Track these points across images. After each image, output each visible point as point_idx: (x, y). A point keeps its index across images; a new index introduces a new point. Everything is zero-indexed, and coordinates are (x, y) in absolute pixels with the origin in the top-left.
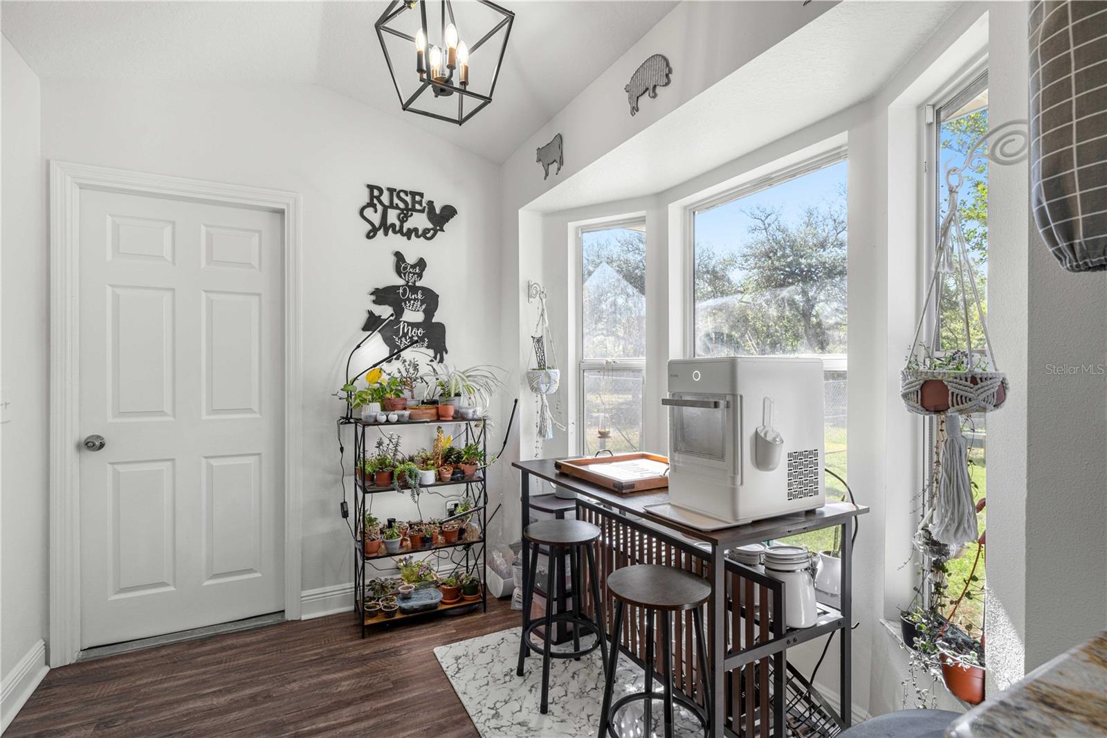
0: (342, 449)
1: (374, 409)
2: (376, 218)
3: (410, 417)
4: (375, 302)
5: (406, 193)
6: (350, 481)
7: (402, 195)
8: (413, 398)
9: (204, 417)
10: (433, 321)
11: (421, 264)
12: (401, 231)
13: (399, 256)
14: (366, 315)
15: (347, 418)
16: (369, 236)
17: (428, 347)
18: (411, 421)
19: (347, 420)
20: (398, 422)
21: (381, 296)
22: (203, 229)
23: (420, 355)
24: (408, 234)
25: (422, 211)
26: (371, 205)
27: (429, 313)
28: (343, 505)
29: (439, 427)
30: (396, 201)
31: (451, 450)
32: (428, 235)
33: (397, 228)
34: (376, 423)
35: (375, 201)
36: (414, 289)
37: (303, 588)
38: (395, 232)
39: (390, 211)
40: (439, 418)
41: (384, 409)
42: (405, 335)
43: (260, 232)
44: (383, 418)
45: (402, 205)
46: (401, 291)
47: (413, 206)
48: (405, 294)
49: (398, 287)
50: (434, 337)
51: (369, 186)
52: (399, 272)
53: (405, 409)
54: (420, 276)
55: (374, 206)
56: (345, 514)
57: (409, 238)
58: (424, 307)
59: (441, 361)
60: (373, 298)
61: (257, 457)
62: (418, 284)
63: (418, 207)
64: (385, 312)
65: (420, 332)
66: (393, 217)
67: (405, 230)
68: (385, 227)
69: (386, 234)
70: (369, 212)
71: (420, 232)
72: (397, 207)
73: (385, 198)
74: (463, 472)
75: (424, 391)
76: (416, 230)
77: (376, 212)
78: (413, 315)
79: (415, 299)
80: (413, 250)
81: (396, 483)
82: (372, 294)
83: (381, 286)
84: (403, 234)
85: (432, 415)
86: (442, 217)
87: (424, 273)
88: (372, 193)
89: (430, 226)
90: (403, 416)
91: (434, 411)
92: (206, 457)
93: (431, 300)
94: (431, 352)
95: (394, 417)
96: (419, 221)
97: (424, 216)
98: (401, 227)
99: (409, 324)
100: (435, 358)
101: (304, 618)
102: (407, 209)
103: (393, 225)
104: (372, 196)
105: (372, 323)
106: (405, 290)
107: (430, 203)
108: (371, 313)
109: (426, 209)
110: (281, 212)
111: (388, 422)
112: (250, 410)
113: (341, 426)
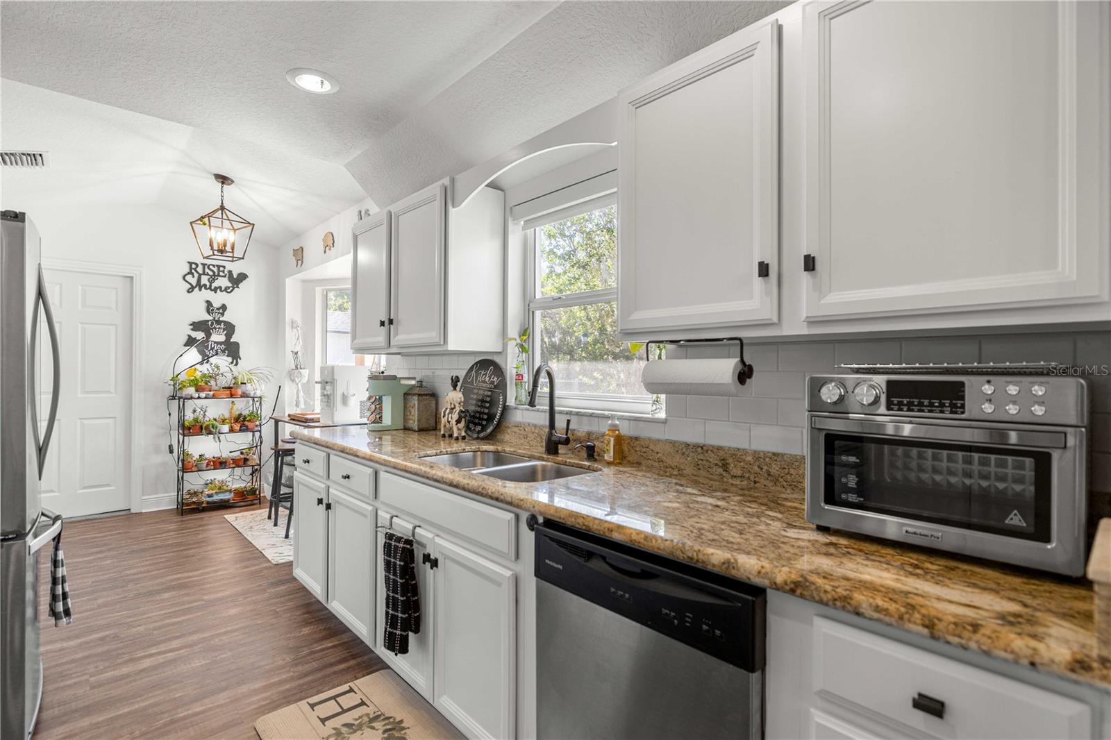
0: (170, 414)
1: (191, 391)
2: (194, 281)
3: (213, 395)
4: (192, 329)
5: (214, 266)
6: (175, 434)
7: (211, 267)
8: (216, 385)
9: (79, 395)
10: (231, 340)
11: (224, 307)
12: (210, 288)
13: (209, 303)
14: (188, 337)
15: (173, 396)
16: (188, 292)
17: (227, 356)
18: (214, 397)
19: (173, 397)
20: (206, 398)
21: (196, 326)
22: (80, 287)
23: (222, 361)
24: (215, 290)
25: (225, 276)
26: (190, 273)
27: (229, 336)
28: (170, 447)
29: (233, 402)
30: (207, 270)
31: (240, 415)
32: (228, 291)
33: (208, 287)
34: (192, 398)
35: (193, 271)
36: (219, 322)
37: (143, 495)
38: (206, 289)
39: (202, 276)
40: (232, 396)
41: (197, 391)
42: (212, 349)
43: (117, 289)
44: (197, 396)
45: (211, 273)
46: (210, 323)
47: (219, 273)
48: (212, 325)
49: (208, 321)
50: (233, 351)
51: (189, 262)
52: (208, 312)
53: (210, 391)
54: (223, 314)
55: (193, 274)
56: (171, 452)
57: (216, 292)
58: (225, 332)
59: (236, 364)
60: (191, 327)
61: (113, 419)
62: (221, 319)
63: (221, 274)
64: (200, 335)
65: (223, 347)
66: (205, 280)
67: (213, 288)
68: (199, 285)
69: (200, 290)
70: (189, 278)
71: (223, 289)
72: (208, 274)
73: (200, 269)
74: (247, 426)
75: (224, 381)
76: (220, 288)
77: (194, 277)
78: (219, 337)
79: (219, 328)
80: (218, 299)
81: (204, 431)
82: (191, 325)
83: (196, 321)
84: (212, 290)
85: (228, 394)
86: (237, 280)
87: (225, 313)
88: (191, 266)
89: (230, 285)
90: (208, 394)
91: (229, 392)
92: (80, 419)
93: (230, 329)
94: (230, 359)
95: (203, 395)
96: (223, 282)
97: (226, 279)
98: (211, 286)
99: (215, 342)
100: (232, 363)
101: (143, 511)
102: (214, 275)
103: (205, 285)
104: (191, 268)
105: (190, 342)
106: (212, 323)
107: (230, 272)
108: (189, 336)
109: (227, 276)
110: (132, 278)
111: (199, 398)
112: (109, 392)
113: (170, 401)
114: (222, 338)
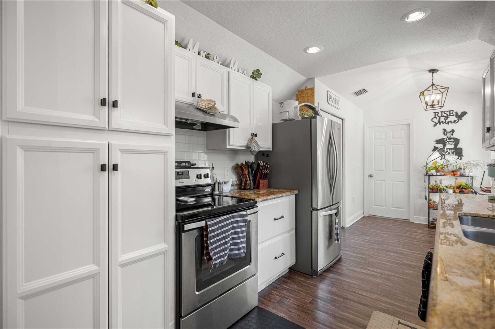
0: (425, 182)
1: (434, 172)
2: (436, 121)
3: (444, 174)
4: (436, 143)
5: (447, 111)
6: (427, 191)
7: (446, 112)
8: (448, 169)
9: (391, 172)
10: (458, 147)
11: (453, 131)
12: (445, 122)
13: (445, 130)
14: (434, 147)
15: (426, 174)
16: (434, 126)
17: (455, 155)
18: (444, 175)
19: (427, 174)
20: (440, 175)
21: (438, 142)
22: (391, 131)
24: (448, 123)
25: (453, 115)
26: (435, 117)
27: (456, 145)
28: (426, 196)
29: (456, 178)
30: (443, 114)
31: (460, 185)
32: (455, 122)
33: (444, 122)
34: (433, 175)
35: (436, 116)
36: (450, 139)
37: (414, 215)
38: (443, 123)
39: (441, 118)
40: (454, 175)
41: (437, 172)
42: (447, 152)
43: (404, 130)
44: (435, 174)
45: (446, 115)
46: (445, 139)
47: (450, 114)
49: (444, 139)
50: (459, 152)
51: (434, 113)
52: (444, 134)
53: (443, 172)
54: (452, 134)
55: (436, 117)
56: (426, 199)
57: (448, 124)
58: (454, 143)
59: (461, 159)
60: (436, 142)
61: (403, 182)
62: (451, 137)
63: (451, 114)
64: (440, 146)
65: (453, 151)
66: (442, 119)
67: (447, 122)
68: (440, 122)
69: (440, 124)
70: (434, 120)
71: (452, 122)
72: (444, 116)
73: (440, 115)
74: (464, 192)
75: (451, 168)
76: (451, 121)
77: (437, 119)
79: (450, 142)
80: (449, 128)
81: (438, 191)
82: (435, 141)
83: (438, 139)
84: (446, 123)
85: (452, 174)
86: (460, 116)
87: (454, 134)
88: (435, 114)
89: (457, 119)
90: (441, 174)
91: (452, 173)
92: (392, 181)
93: (457, 141)
94: (457, 157)
95: (438, 174)
96: (452, 118)
97: (454, 116)
98: (445, 121)
99: (448, 149)
100: (458, 158)
101: (414, 222)
102: (448, 116)
103: (442, 122)
104: (435, 115)
105: (435, 149)
106: (447, 139)
107: (456, 113)
108: (435, 147)
109: (455, 115)
110: (409, 124)
111: (436, 175)
112: (402, 171)
113: (425, 176)
114: (453, 146)
